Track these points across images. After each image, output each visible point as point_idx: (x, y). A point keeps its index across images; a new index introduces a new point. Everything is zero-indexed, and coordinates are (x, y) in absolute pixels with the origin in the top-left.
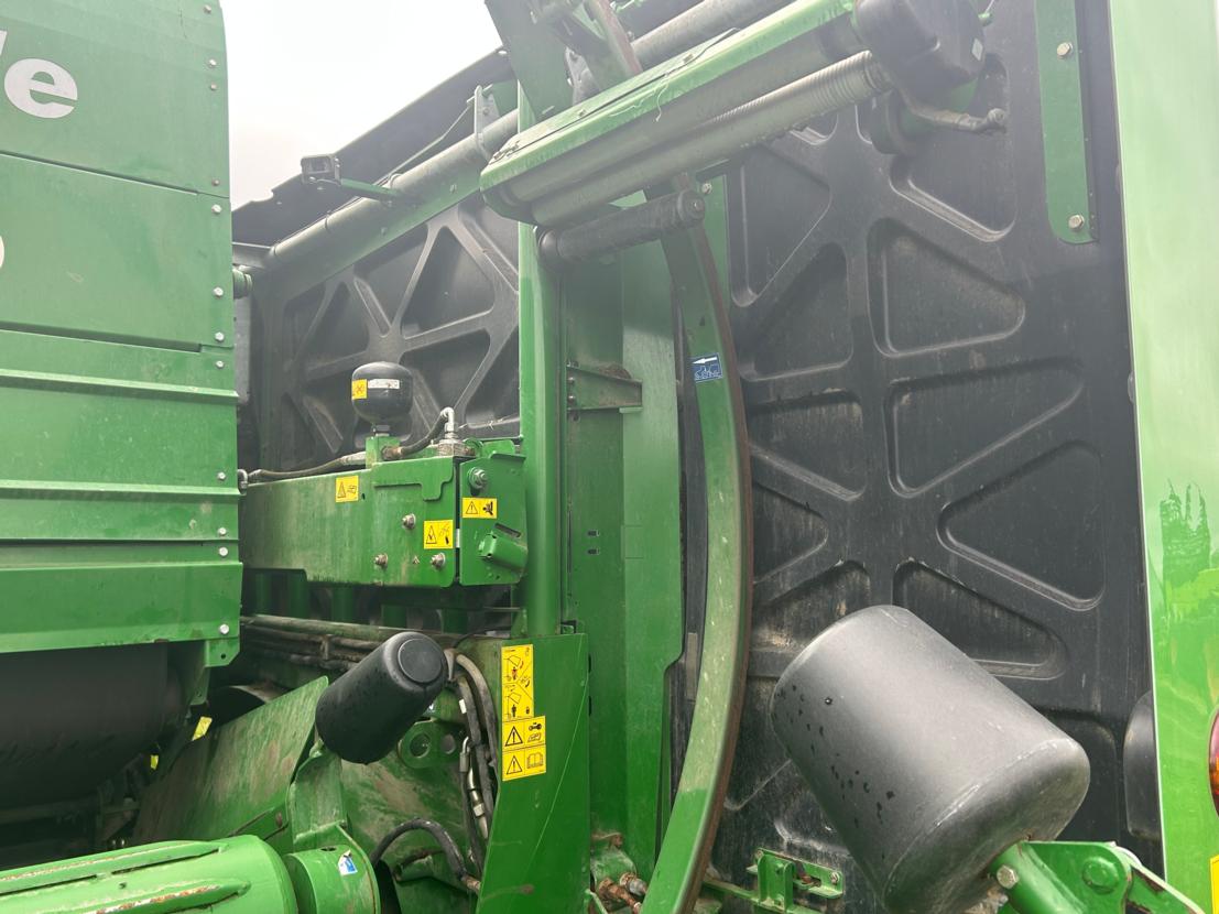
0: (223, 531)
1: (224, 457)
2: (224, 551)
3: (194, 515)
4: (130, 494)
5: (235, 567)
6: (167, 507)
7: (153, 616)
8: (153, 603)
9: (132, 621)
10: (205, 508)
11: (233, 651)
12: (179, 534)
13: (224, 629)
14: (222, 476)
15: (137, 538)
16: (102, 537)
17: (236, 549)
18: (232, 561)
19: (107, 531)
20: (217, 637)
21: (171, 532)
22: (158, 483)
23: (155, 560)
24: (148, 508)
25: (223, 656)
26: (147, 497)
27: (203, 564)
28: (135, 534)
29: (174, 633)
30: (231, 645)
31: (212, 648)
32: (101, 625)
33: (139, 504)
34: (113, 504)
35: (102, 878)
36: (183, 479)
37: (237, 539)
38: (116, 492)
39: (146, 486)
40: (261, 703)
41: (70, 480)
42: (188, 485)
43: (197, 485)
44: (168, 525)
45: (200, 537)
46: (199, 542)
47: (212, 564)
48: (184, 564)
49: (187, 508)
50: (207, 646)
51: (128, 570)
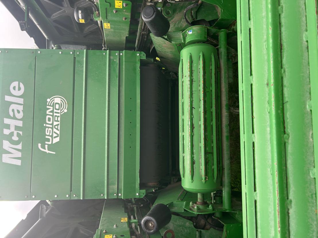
0: (117, 54)
1: (100, 53)
2: (121, 54)
3: (113, 60)
4: (109, 73)
5: (125, 52)
6: (111, 65)
7: (135, 69)
8: (132, 69)
9: (135, 73)
10: (112, 58)
11: (143, 53)
12: (117, 63)
13: (138, 55)
14: (104, 54)
16: (118, 78)
17: (121, 51)
18: (123, 53)
19: (117, 77)
20: (140, 56)
21: (117, 65)
24: (112, 69)
25: (144, 55)
28: (117, 72)
29: (138, 65)
30: (141, 53)
31: (142, 57)
33: (111, 71)
35: (183, 80)
37: (118, 51)
38: (108, 76)
39: (107, 70)
40: (154, 47)
42: (106, 61)
43: (106, 59)
44: (115, 65)
45: (118, 59)
46: (119, 59)
47: (124, 57)
48: (124, 63)
49: (111, 61)
50: (141, 58)
51: (125, 73)
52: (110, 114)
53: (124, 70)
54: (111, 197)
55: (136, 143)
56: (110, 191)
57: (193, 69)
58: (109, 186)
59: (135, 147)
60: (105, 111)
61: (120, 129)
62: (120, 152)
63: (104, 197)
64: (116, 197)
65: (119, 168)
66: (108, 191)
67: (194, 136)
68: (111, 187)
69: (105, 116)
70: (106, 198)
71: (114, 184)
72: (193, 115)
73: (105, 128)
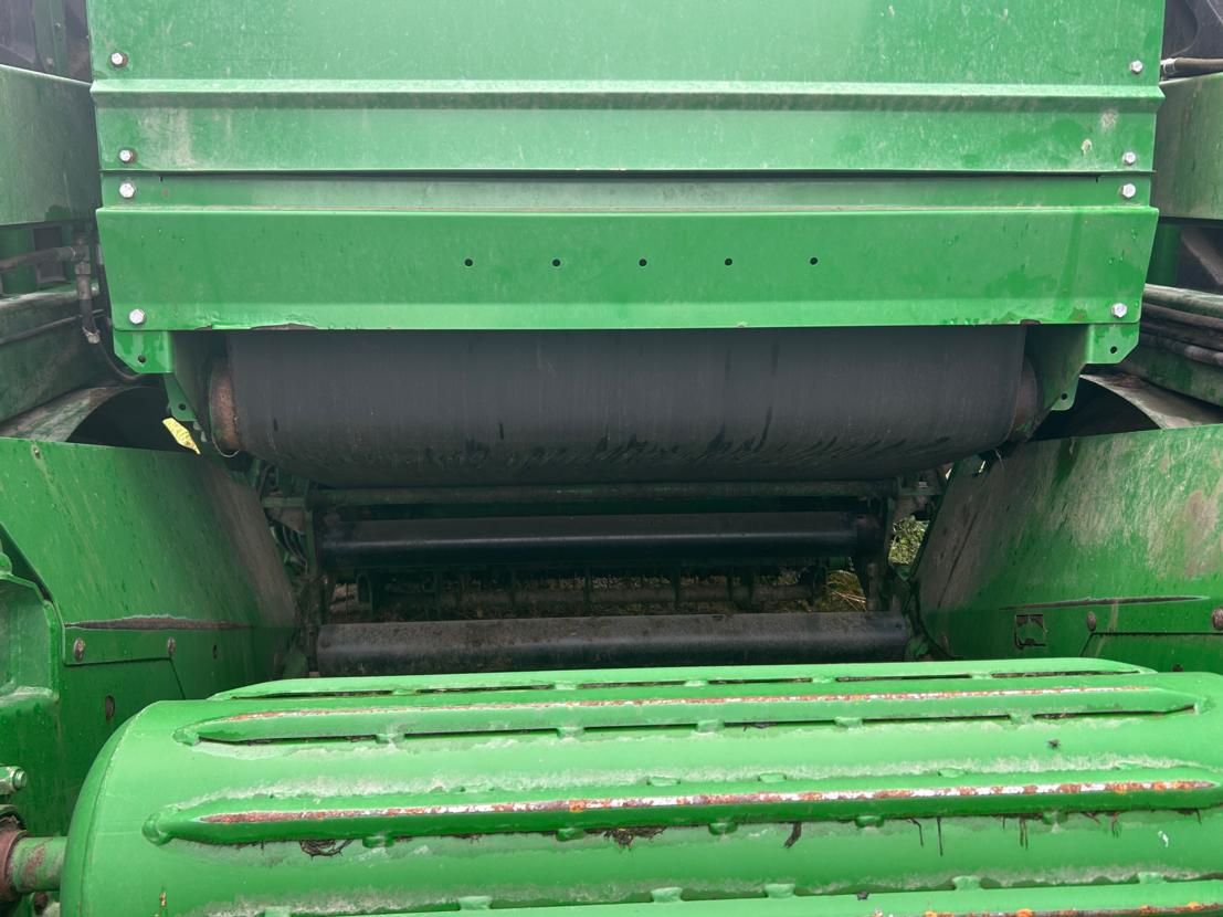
0: (1130, 157)
1: (1143, 34)
2: (1129, 190)
3: (1090, 133)
4: (1003, 99)
5: (1148, 216)
6: (1052, 118)
7: (1020, 286)
8: (1023, 266)
9: (990, 292)
10: (1107, 121)
11: (1128, 343)
12: (1066, 163)
13: (1120, 310)
14: (1137, 66)
15: (1007, 168)
16: (959, 167)
17: (1147, 185)
18: (1135, 203)
19: (968, 158)
20: (1107, 320)
21: (1055, 159)
22: (1042, 81)
23: (1029, 203)
24: (1024, 122)
25: (1114, 350)
26: (1024, 104)
27: (1098, 209)
28: (1004, 162)
29: (1046, 312)
30: (1125, 334)
31: (1098, 337)
32: (951, 294)
33: (1011, 116)
34: (975, 116)
35: (1018, 722)
36: (1078, 74)
37: (1150, 170)
38: (981, 97)
39: (1023, 86)
40: (1151, 425)
41: (921, 81)
42: (1085, 83)
43: (1098, 83)
44: (1050, 149)
45: (1096, 168)
46: (1094, 176)
47: (1110, 209)
48: (1070, 210)
49: (1080, 119)
50: (1092, 332)
51: (994, 217)
52: (708, 115)
53: (1019, 210)
54: (107, 125)
55: (500, 300)
56: (150, 122)
57: (1130, 824)
58: (184, 113)
59: (471, 297)
60: (730, 78)
61: (601, 187)
62: (430, 187)
63: (102, 76)
64: (107, 159)
65: (319, 185)
66: (149, 106)
67: (551, 840)
68: (182, 121)
69: (689, 76)
70: (97, 87)
71: (201, 146)
72: (729, 830)
73: (601, 77)
